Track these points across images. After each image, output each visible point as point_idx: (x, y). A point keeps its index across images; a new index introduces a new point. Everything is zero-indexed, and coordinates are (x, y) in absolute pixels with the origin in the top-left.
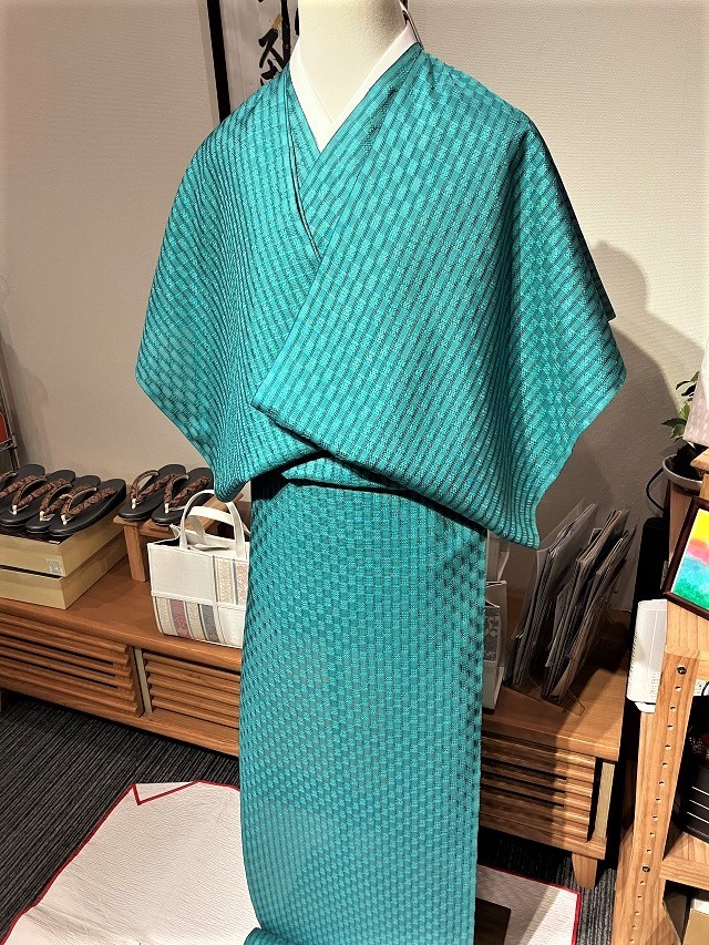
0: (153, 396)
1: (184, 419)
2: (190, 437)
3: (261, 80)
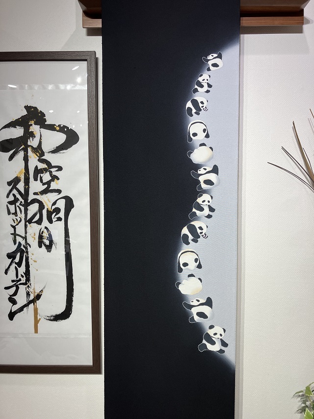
3: (7, 206)
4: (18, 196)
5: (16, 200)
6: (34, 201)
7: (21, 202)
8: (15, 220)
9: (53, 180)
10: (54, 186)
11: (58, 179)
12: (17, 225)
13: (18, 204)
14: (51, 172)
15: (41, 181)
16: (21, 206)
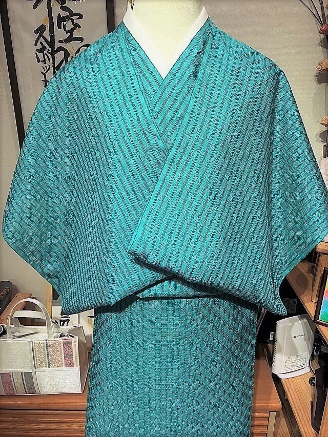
0: (17, 250)
1: (39, 262)
2: (43, 274)
3: (36, 53)
4: (45, 44)
5: (44, 48)
6: (60, 49)
7: (49, 50)
8: (45, 67)
9: (75, 28)
10: (76, 34)
11: (80, 27)
12: (47, 72)
13: (45, 52)
14: (73, 20)
15: (65, 29)
16: (48, 54)
